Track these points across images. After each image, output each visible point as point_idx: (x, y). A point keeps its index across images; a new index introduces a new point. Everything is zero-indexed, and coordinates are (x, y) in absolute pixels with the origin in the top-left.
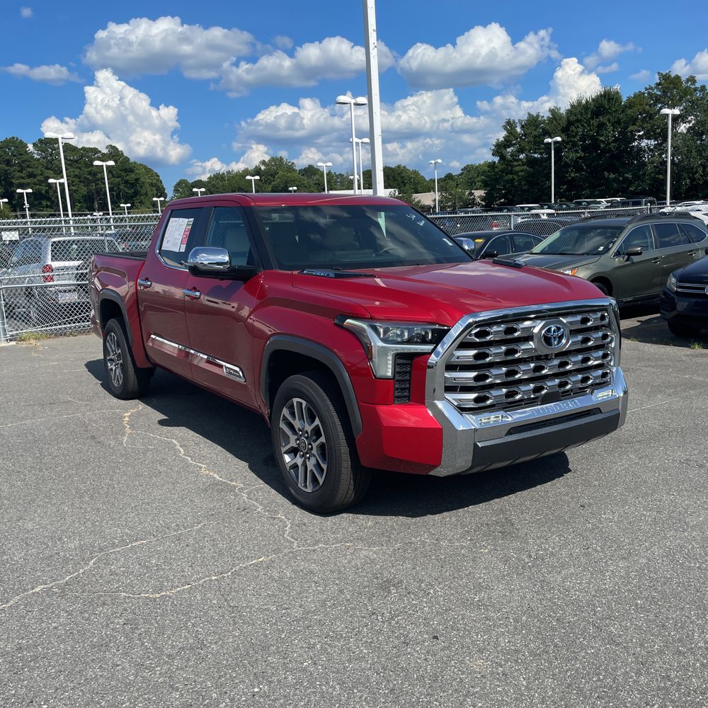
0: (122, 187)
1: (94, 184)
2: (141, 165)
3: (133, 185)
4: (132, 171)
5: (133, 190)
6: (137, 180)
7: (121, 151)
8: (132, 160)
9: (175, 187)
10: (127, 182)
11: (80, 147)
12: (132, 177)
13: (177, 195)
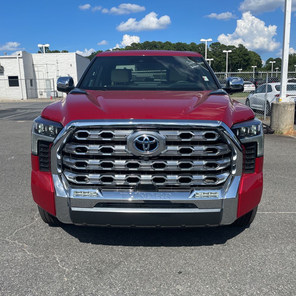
0: (242, 62)
1: (231, 61)
2: (252, 52)
3: (247, 61)
4: (248, 55)
5: (247, 63)
6: (249, 59)
7: (244, 47)
8: (249, 50)
9: (267, 61)
10: (245, 60)
11: (227, 46)
12: (247, 58)
13: (267, 65)
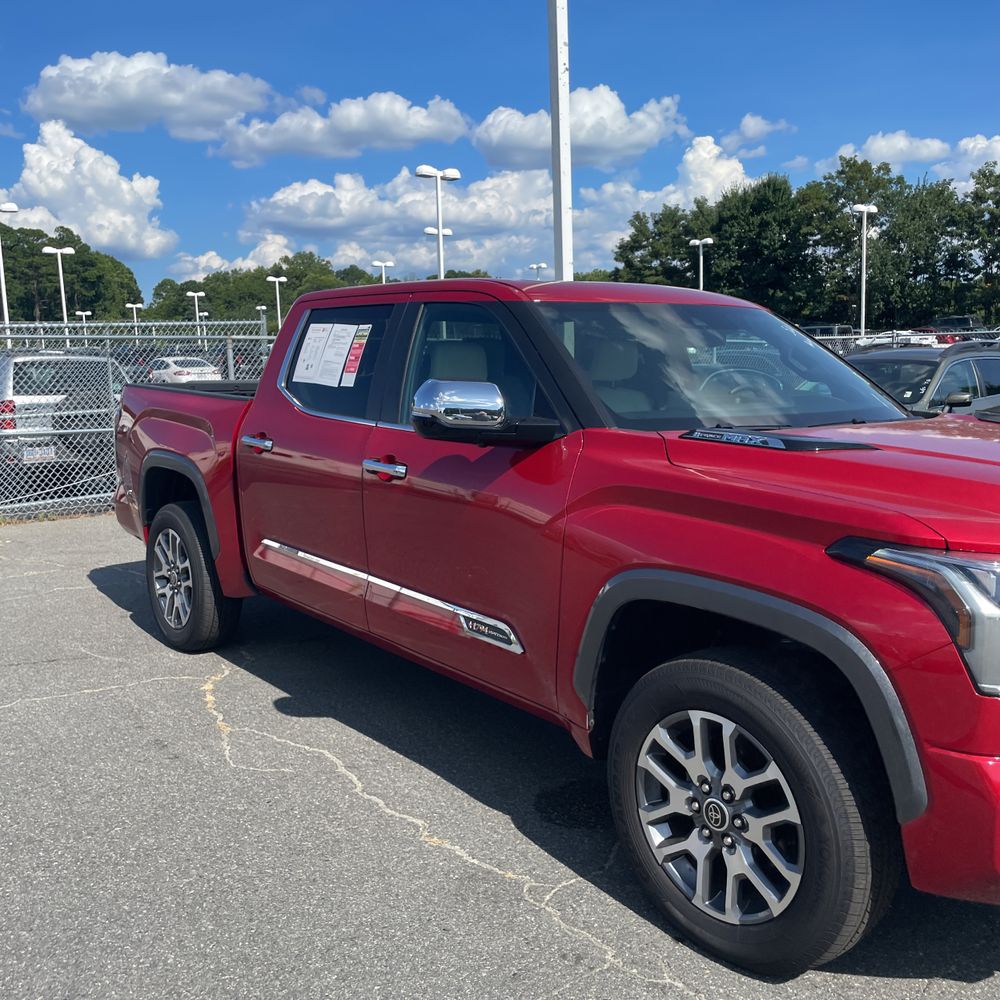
0: (77, 287)
1: (35, 282)
2: (106, 257)
3: (93, 285)
4: (93, 265)
5: (93, 292)
6: (100, 278)
7: (78, 236)
8: (93, 250)
9: (156, 289)
10: (84, 280)
11: (15, 228)
12: (92, 273)
13: (158, 301)
